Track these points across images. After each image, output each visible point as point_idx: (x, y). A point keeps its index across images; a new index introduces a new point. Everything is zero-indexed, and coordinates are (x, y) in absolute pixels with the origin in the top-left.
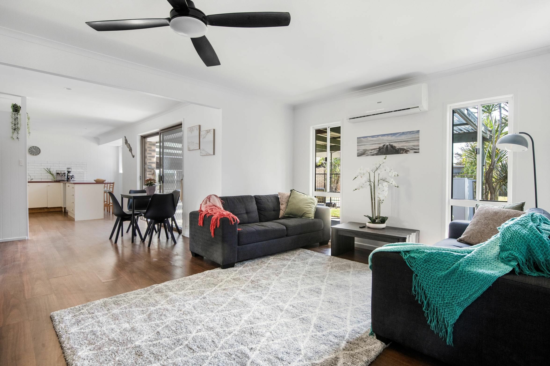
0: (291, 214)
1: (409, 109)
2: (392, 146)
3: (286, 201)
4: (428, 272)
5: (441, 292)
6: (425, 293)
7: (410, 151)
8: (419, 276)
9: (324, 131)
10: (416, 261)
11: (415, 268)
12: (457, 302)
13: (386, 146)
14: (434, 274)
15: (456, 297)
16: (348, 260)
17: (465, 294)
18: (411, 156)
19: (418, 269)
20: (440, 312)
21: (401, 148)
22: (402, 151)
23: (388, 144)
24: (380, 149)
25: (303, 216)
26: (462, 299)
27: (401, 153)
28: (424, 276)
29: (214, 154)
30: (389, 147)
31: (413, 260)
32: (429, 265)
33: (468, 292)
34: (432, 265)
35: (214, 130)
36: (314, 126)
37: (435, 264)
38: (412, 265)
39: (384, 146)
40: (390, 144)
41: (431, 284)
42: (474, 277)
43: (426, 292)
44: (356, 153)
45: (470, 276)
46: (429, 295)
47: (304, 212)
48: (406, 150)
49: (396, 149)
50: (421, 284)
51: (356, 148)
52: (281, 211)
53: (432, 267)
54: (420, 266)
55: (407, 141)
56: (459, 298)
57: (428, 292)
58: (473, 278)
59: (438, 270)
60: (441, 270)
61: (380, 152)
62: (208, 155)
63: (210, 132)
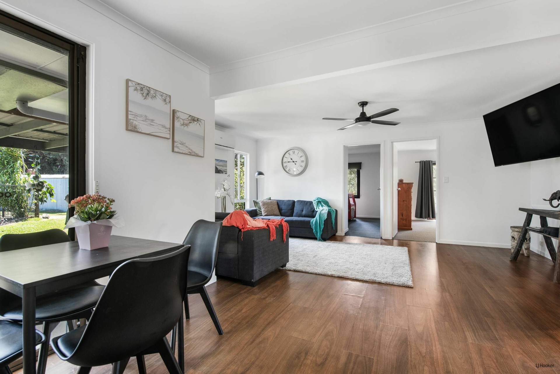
35: (205, 122)
49: (218, 170)
62: (194, 155)
63: (198, 122)
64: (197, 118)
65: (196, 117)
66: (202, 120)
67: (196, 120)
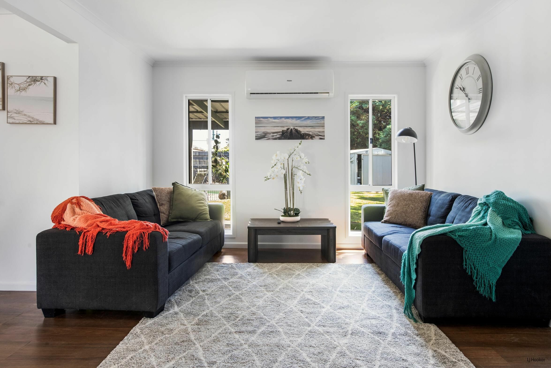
0: (181, 218)
1: (317, 93)
2: (297, 131)
3: (167, 199)
4: (475, 246)
5: (486, 260)
6: (473, 264)
7: (315, 137)
8: (468, 251)
9: (201, 103)
10: (464, 238)
11: (465, 245)
12: (498, 265)
13: (290, 130)
14: (480, 246)
15: (497, 261)
16: (274, 264)
17: (503, 257)
18: (316, 142)
19: (467, 245)
20: (485, 277)
21: (307, 134)
22: (308, 137)
23: (292, 128)
24: (283, 132)
25: (197, 219)
26: (501, 261)
27: (306, 139)
28: (473, 250)
29: (55, 123)
30: (293, 131)
31: (461, 238)
32: (475, 239)
33: (505, 255)
34: (477, 239)
35: (55, 79)
36: (187, 95)
37: (479, 238)
38: (462, 242)
39: (288, 129)
40: (294, 128)
41: (478, 255)
42: (508, 241)
43: (475, 263)
44: (254, 135)
45: (505, 242)
46: (477, 266)
47: (198, 213)
48: (312, 136)
49: (301, 134)
50: (471, 257)
51: (254, 129)
52: (161, 215)
53: (478, 241)
54: (468, 242)
55: (313, 126)
56: (499, 261)
57: (476, 263)
58: (507, 243)
59: (482, 242)
60: (485, 242)
61: (284, 136)
62: (37, 124)
63: (41, 82)
64: (40, 77)
65: (38, 77)
66: (48, 77)
67: (39, 79)
